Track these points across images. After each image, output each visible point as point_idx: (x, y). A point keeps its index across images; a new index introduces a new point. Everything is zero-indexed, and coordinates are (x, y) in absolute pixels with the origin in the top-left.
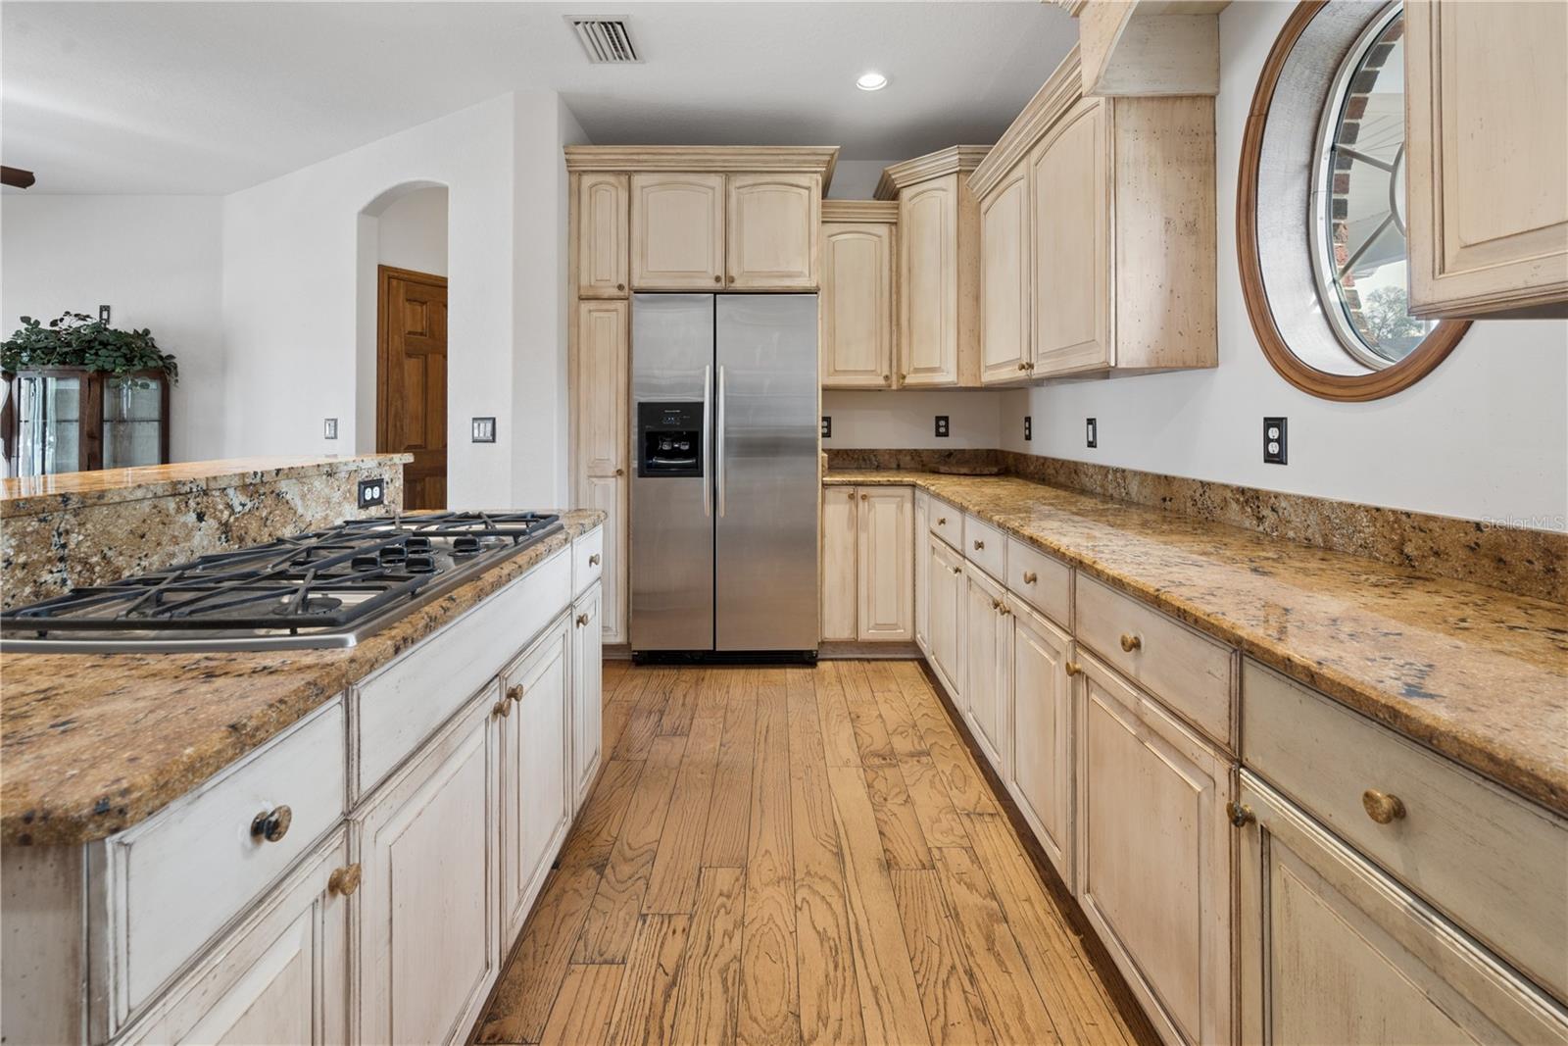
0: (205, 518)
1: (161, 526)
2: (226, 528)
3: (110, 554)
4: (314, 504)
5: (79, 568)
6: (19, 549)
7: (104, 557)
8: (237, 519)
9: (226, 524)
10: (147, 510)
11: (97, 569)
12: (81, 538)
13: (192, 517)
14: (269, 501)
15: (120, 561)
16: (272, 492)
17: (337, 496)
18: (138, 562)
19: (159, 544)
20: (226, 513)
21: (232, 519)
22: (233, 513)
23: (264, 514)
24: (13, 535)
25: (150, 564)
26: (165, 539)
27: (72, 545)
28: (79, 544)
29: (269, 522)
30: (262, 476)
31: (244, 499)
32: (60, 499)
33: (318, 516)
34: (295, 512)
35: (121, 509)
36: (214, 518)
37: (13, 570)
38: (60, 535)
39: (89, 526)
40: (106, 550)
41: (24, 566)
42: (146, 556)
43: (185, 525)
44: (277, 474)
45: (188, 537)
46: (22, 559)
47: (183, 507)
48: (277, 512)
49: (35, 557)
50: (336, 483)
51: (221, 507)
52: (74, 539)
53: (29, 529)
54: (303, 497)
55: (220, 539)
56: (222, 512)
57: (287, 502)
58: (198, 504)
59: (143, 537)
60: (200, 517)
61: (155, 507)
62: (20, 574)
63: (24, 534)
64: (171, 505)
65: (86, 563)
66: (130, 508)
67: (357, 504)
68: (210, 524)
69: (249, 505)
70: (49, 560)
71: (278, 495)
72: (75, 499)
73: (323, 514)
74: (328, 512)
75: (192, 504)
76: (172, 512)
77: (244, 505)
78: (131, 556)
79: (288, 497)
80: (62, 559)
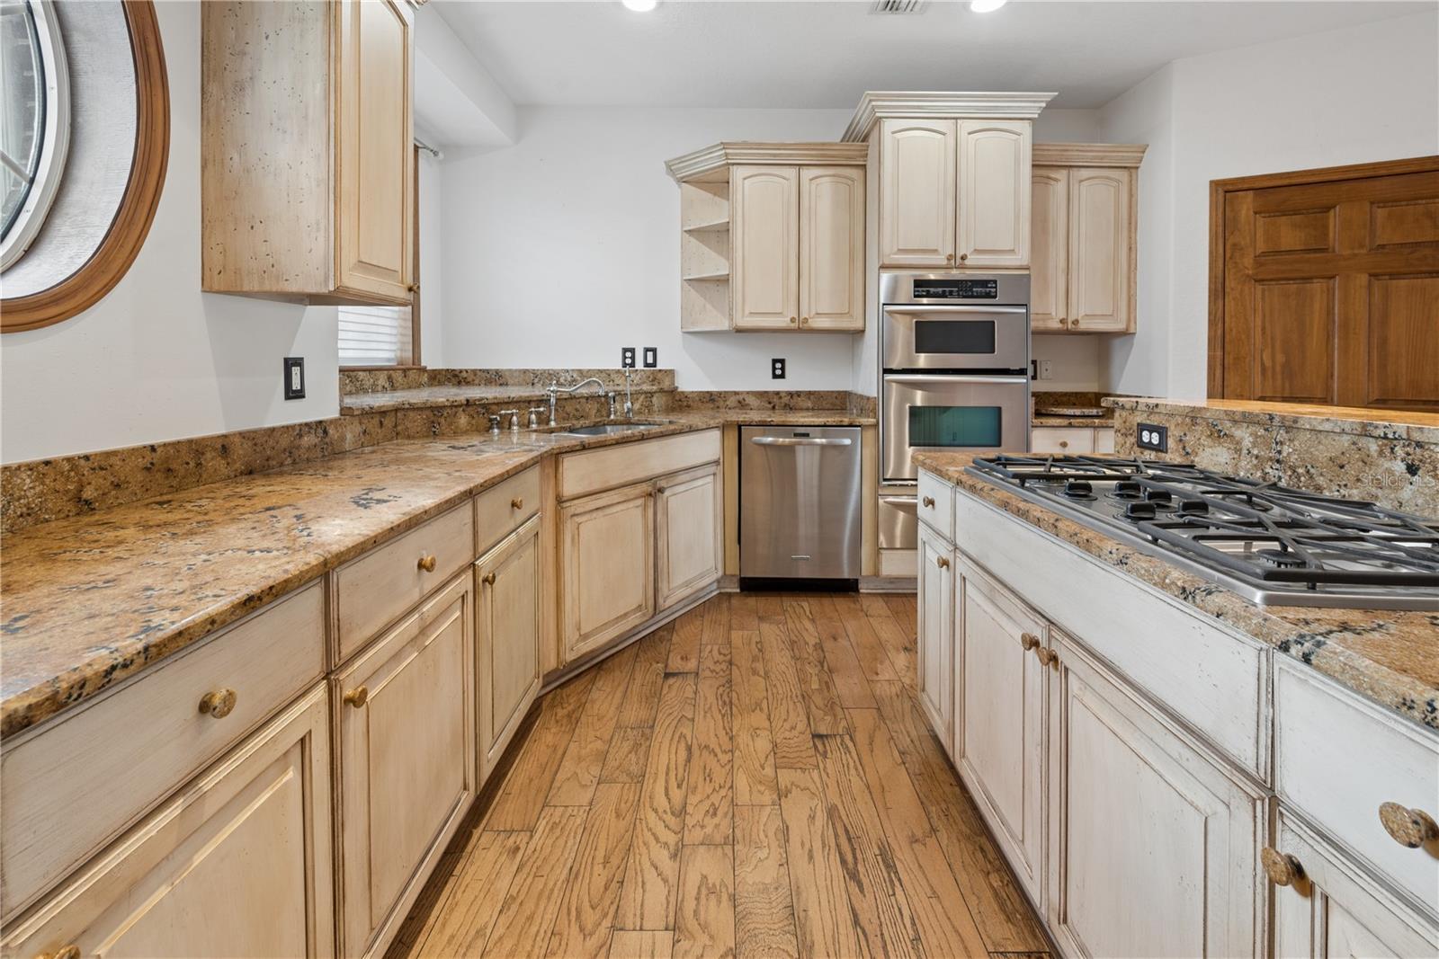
0: (1420, 472)
1: (1360, 463)
3: (1312, 471)
5: (1289, 473)
6: (1254, 444)
7: (1308, 472)
10: (1346, 445)
11: (1302, 479)
12: (1291, 450)
13: (1400, 467)
15: (1321, 481)
18: (1338, 488)
19: (1358, 480)
24: (1251, 435)
25: (1349, 496)
27: (1285, 454)
28: (1289, 454)
32: (1268, 417)
35: (1322, 437)
37: (1251, 457)
38: (1277, 443)
39: (1296, 443)
40: (1309, 467)
41: (1257, 457)
42: (1345, 485)
43: (1390, 472)
45: (1395, 485)
46: (1255, 452)
47: (1387, 451)
49: (1263, 453)
52: (1287, 450)
53: (1259, 434)
58: (1408, 454)
59: (1342, 467)
60: (1412, 470)
61: (1354, 443)
62: (1255, 462)
63: (1257, 436)
64: (1373, 447)
65: (1295, 471)
66: (1329, 438)
70: (1270, 459)
72: (1277, 419)
75: (1399, 451)
76: (1375, 455)
78: (1331, 481)
80: (1278, 461)
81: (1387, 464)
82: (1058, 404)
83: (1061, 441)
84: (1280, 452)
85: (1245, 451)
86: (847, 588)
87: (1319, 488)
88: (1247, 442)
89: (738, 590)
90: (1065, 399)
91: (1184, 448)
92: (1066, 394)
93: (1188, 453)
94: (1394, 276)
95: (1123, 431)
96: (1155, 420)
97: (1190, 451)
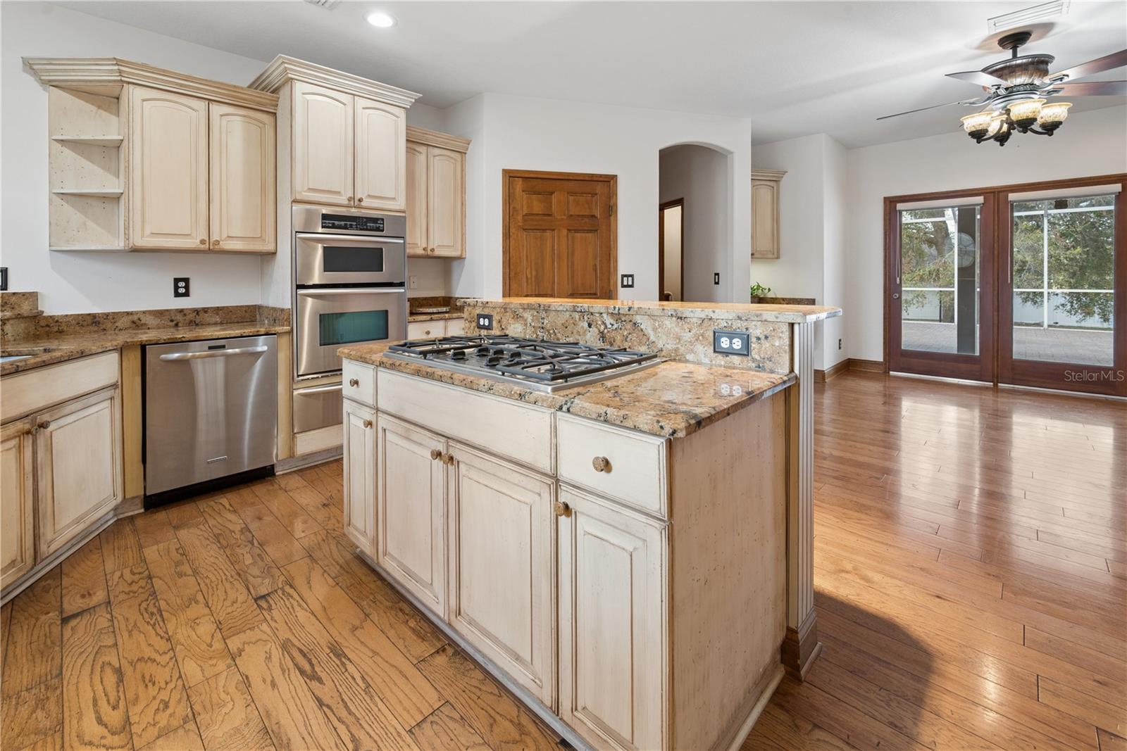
0: (593, 327)
1: (573, 325)
2: (603, 336)
4: (664, 337)
5: (547, 333)
6: (533, 321)
7: (554, 332)
8: (608, 332)
9: (602, 333)
10: (567, 317)
11: (553, 335)
13: (586, 325)
14: (629, 326)
15: (559, 335)
16: (631, 321)
17: (687, 336)
18: (566, 338)
19: (573, 333)
20: (602, 327)
21: (606, 331)
22: (606, 327)
23: (625, 334)
24: (530, 315)
26: (575, 332)
28: (546, 324)
29: (628, 339)
30: (619, 309)
31: (612, 321)
32: (537, 305)
33: (669, 347)
34: (648, 339)
35: (559, 313)
36: (597, 327)
37: (532, 327)
38: (542, 319)
39: (548, 318)
40: (554, 329)
41: (534, 327)
42: (568, 336)
43: (583, 327)
44: (629, 310)
45: (585, 333)
46: (533, 324)
47: (581, 318)
48: (635, 335)
49: (536, 325)
50: (686, 326)
51: (600, 323)
52: (546, 321)
53: (534, 314)
54: (655, 329)
55: (599, 340)
56: (600, 326)
57: (642, 330)
58: (588, 318)
59: (566, 328)
60: (590, 326)
61: (570, 316)
62: (533, 330)
63: (532, 316)
64: (576, 316)
65: (549, 332)
66: (562, 314)
67: (712, 348)
68: (594, 329)
69: (615, 326)
70: (539, 327)
71: (635, 324)
73: (674, 347)
74: (679, 346)
75: (586, 318)
76: (577, 320)
77: (612, 325)
78: (563, 335)
79: (642, 327)
80: (543, 328)
81: (582, 324)
82: (422, 306)
83: (426, 331)
84: (543, 323)
85: (529, 325)
86: (264, 474)
87: (558, 339)
88: (529, 320)
89: (142, 510)
90: (425, 302)
91: (501, 326)
92: (426, 299)
93: (503, 329)
94: (576, 231)
95: (469, 319)
96: (486, 312)
97: (503, 327)
